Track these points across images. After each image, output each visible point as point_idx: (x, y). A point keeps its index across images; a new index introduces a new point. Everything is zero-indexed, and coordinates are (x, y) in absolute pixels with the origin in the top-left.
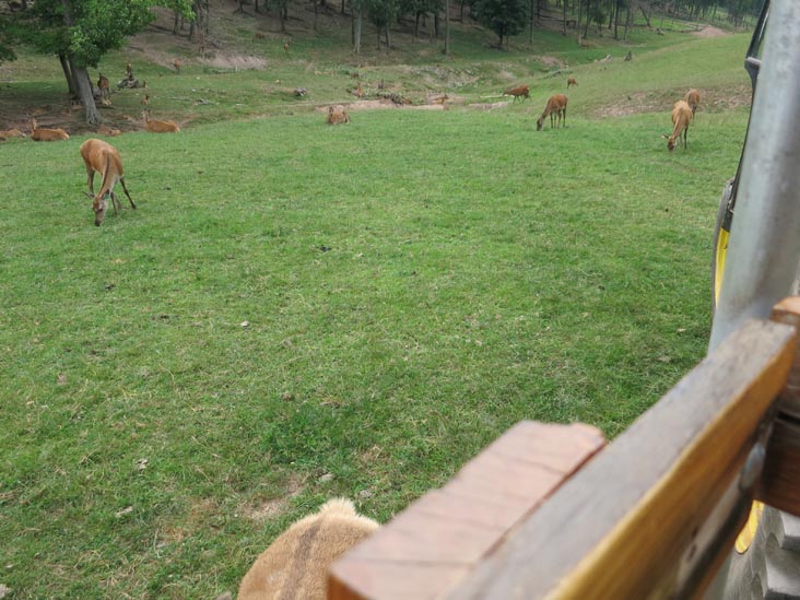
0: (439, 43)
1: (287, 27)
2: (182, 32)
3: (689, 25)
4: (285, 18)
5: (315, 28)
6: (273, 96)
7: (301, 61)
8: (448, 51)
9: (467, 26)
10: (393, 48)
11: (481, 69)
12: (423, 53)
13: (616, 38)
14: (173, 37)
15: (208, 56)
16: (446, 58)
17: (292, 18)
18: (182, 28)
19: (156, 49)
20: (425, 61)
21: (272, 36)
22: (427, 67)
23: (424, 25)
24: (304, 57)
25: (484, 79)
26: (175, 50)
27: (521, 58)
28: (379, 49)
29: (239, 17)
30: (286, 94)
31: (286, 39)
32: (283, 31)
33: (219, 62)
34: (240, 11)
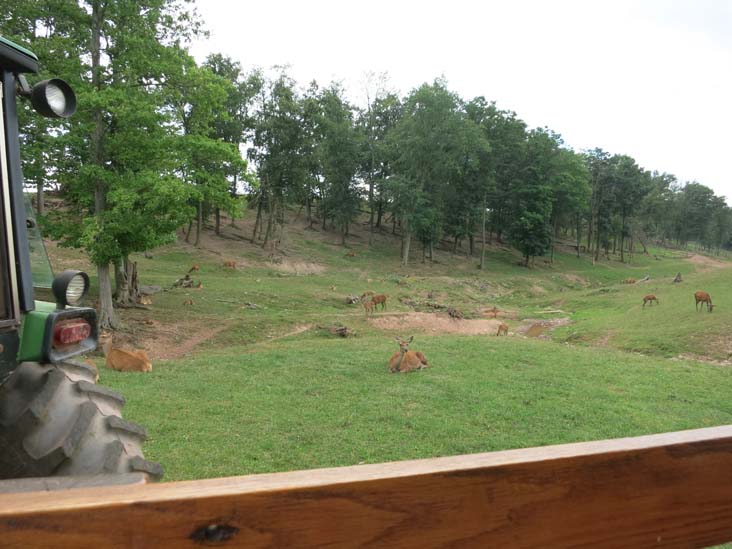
0: (474, 259)
1: (346, 241)
2: (259, 242)
3: (678, 253)
4: (346, 234)
5: (370, 244)
6: (325, 302)
7: (357, 269)
8: (483, 267)
9: (495, 248)
10: (436, 262)
11: (516, 283)
12: (461, 267)
13: (622, 261)
14: (250, 245)
15: (276, 262)
16: (482, 272)
17: (353, 235)
18: (259, 238)
19: (232, 253)
20: (463, 274)
21: (334, 248)
22: (466, 279)
23: (460, 245)
24: (357, 266)
25: (519, 292)
26: (248, 256)
27: (549, 275)
28: (423, 262)
29: (308, 233)
30: (338, 301)
31: (345, 251)
32: (343, 244)
33: (285, 267)
34: (311, 228)
